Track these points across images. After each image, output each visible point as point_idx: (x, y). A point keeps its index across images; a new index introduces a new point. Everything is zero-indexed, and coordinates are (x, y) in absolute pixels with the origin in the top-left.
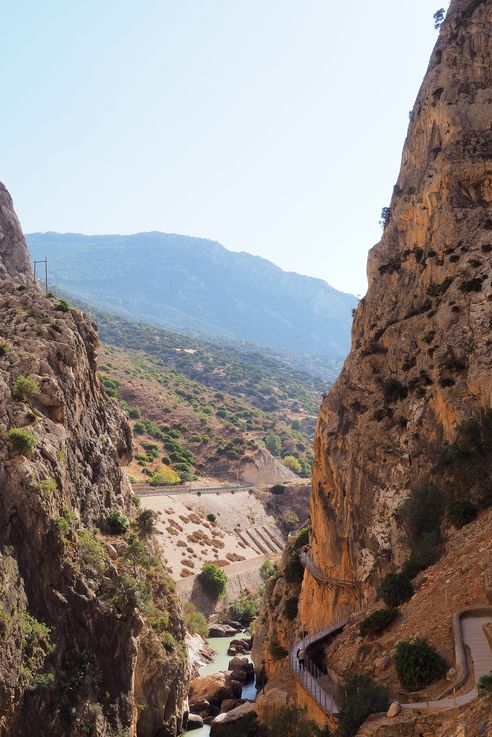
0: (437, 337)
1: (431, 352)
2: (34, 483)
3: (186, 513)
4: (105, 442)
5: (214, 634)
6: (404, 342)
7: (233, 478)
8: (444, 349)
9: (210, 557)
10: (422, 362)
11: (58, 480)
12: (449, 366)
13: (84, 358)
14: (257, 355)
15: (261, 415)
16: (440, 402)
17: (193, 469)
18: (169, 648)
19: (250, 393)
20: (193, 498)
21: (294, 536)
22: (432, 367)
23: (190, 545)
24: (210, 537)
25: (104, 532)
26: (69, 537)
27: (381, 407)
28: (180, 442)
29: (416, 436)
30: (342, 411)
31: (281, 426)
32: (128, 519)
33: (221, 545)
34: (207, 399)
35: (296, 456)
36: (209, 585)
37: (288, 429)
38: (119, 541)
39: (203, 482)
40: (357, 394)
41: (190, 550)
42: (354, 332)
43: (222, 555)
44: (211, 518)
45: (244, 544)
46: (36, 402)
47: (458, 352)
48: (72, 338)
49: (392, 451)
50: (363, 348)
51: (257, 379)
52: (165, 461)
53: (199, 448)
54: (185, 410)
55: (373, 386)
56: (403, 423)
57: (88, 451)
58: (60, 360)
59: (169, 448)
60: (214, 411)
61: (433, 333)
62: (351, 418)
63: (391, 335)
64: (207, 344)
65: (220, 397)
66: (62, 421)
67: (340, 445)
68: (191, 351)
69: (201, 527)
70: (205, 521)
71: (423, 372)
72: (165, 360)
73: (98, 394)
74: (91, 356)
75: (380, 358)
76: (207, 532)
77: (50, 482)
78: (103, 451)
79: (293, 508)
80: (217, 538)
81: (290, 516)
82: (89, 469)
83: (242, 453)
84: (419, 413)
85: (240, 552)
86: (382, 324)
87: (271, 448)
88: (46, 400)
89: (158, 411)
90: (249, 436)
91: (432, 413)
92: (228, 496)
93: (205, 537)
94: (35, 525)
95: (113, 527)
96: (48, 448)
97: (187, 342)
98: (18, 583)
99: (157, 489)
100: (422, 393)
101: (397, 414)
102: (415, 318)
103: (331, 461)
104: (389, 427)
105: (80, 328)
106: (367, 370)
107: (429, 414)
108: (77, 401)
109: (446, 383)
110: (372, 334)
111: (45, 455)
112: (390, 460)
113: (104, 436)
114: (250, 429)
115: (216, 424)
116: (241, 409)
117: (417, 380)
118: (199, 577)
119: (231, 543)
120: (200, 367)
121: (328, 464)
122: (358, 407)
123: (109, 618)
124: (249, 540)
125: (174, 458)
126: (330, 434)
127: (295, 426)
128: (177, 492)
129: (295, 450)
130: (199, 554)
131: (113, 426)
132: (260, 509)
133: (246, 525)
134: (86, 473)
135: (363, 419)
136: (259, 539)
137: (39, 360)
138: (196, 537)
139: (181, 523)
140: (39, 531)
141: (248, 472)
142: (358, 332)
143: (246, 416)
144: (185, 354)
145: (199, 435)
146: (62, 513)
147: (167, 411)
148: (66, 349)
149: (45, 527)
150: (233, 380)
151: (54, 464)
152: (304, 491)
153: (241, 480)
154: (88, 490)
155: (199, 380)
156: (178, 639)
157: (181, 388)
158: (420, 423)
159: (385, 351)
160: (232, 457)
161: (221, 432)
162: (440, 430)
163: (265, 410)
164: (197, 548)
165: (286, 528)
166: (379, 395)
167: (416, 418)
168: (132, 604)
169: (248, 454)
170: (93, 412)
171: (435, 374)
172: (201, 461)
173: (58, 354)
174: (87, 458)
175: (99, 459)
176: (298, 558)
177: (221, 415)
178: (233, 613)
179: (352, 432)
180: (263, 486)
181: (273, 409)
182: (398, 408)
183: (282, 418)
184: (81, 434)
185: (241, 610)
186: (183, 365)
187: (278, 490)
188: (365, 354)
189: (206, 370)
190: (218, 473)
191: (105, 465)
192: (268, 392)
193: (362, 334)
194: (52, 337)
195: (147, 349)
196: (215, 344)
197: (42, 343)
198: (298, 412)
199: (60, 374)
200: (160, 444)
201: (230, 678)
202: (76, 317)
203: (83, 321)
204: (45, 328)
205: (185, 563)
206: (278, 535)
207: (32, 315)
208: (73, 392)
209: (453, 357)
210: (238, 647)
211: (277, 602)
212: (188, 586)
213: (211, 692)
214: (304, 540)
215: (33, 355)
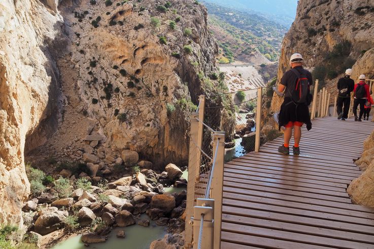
0: (330, 13)
1: (327, 19)
2: (192, 63)
3: (232, 73)
4: (210, 49)
5: (241, 112)
6: (317, 15)
7: (247, 61)
8: (332, 18)
9: (240, 88)
10: (323, 22)
11: (198, 62)
12: (334, 25)
13: (204, 21)
14: (255, 15)
15: (257, 38)
16: (328, 38)
17: (233, 58)
18: (230, 115)
19: (253, 30)
20: (234, 68)
21: (270, 81)
22: (327, 25)
23: (233, 84)
24: (240, 81)
25: (211, 79)
26: (202, 80)
27: (307, 38)
28: (229, 48)
29: (319, 49)
30: (292, 39)
31: (264, 42)
32: (217, 74)
33: (243, 84)
34: (238, 33)
35: (269, 53)
36: (240, 97)
37: (266, 43)
38: (216, 82)
39: (237, 63)
40: (298, 34)
41: (233, 86)
42: (297, 9)
43: (244, 87)
44: (240, 75)
45: (251, 84)
46: (191, 37)
47: (337, 19)
48: (200, 14)
49: (310, 54)
50: (301, 16)
51: (255, 25)
52: (223, 55)
53: (235, 50)
54: (230, 37)
55: (304, 31)
56: (314, 44)
57: (205, 52)
58: (197, 22)
59: (225, 50)
60: (240, 37)
61: (328, 11)
62: (295, 42)
63: (313, 12)
64: (237, 11)
65: (242, 32)
66: (198, 43)
67: (290, 51)
68: (231, 14)
69: (236, 78)
70: (238, 76)
71: (323, 26)
72: (222, 18)
73: (208, 33)
74: (206, 20)
75: (308, 20)
76: (239, 80)
77: (196, 62)
78: (210, 53)
79: (268, 72)
80: (242, 82)
81: (267, 75)
82: (206, 59)
83: (251, 52)
84: (320, 41)
85: (250, 87)
86: (309, 7)
87: (261, 50)
88: (194, 36)
89: (221, 37)
90: (253, 46)
91: (325, 41)
92: (245, 67)
93: (238, 81)
94: (193, 76)
95: (213, 77)
96: (195, 52)
97: (229, 11)
98: (189, 93)
99: (222, 65)
100: (322, 34)
101: (312, 41)
102: (322, 5)
103: (287, 56)
104: (309, 46)
105: (203, 10)
106: (302, 24)
107: (324, 41)
108: (202, 36)
109: (332, 30)
110: (305, 11)
111: (195, 54)
112: (308, 57)
113: (210, 47)
114: (253, 44)
115: (241, 42)
116: (250, 36)
117: (321, 29)
118: (236, 94)
119: (247, 84)
120: (234, 20)
122: (298, 38)
123: (214, 105)
124: (252, 83)
125: (226, 54)
126: (287, 48)
127: (269, 42)
128: (229, 66)
129: (269, 51)
130: (236, 87)
131: (212, 44)
132: (256, 72)
133: (252, 78)
134: (205, 60)
135: (300, 43)
136: (256, 82)
137: (191, 23)
138: (235, 81)
139: (230, 76)
140: (194, 78)
141: (252, 59)
142: (299, 10)
143: (251, 39)
144: (229, 15)
145: (235, 46)
146: (200, 72)
147: (224, 37)
148: (199, 18)
149: (195, 77)
150: (247, 25)
151: (197, 57)
152: (273, 67)
153: (250, 62)
154: (206, 65)
155: (234, 25)
156: (233, 112)
157: (228, 29)
158: (320, 44)
159: (310, 18)
160: (247, 54)
161: (243, 45)
162: (328, 47)
163: (258, 36)
164: (235, 85)
165: (266, 80)
166: (306, 34)
167: (319, 43)
168: (221, 101)
169: (253, 53)
170: (206, 39)
171: (328, 27)
172: (236, 55)
173: (196, 20)
174: (205, 55)
175: (209, 55)
176: (272, 89)
177: (242, 38)
178: (247, 106)
179: (295, 47)
180: (258, 64)
181: (261, 36)
182: (313, 39)
183: (264, 40)
184: (203, 47)
185: (250, 105)
186: (228, 19)
187: (263, 66)
188: (302, 19)
189: (237, 21)
190: (242, 60)
191: (211, 57)
192: (259, 29)
193: (301, 11)
194: (194, 14)
195: (215, 14)
196: (239, 10)
197: (191, 16)
198: (270, 37)
199: (197, 27)
200: (222, 49)
201: (247, 125)
202: (201, 6)
203: (203, 8)
204: (191, 11)
205: (231, 89)
206: (262, 81)
207: (187, 6)
208: (201, 33)
209: (335, 21)
210: (249, 116)
211: (264, 103)
212: (233, 96)
213: (242, 129)
214: (274, 83)
215: (189, 21)
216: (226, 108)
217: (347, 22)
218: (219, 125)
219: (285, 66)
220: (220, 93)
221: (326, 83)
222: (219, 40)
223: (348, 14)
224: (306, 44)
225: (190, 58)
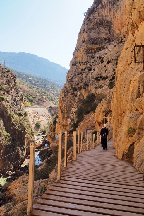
0: (83, 79)
1: (82, 82)
2: (6, 106)
3: (33, 112)
4: (18, 98)
5: (39, 135)
6: (77, 80)
7: (42, 105)
8: (84, 82)
9: (38, 120)
10: (80, 84)
11: (10, 106)
12: (85, 85)
13: (13, 81)
14: (46, 80)
15: (47, 92)
16: (83, 92)
17: (33, 103)
18: (31, 137)
19: (44, 88)
20: (34, 109)
21: (55, 116)
22: (82, 85)
23: (33, 118)
24: (37, 117)
25: (19, 116)
26: (12, 117)
27: (72, 92)
28: (31, 98)
29: (79, 98)
30: (65, 93)
31: (51, 95)
32: (23, 113)
33: (40, 118)
34: (36, 89)
35: (54, 100)
36: (38, 126)
37: (52, 95)
38: (22, 117)
39: (35, 106)
40: (68, 90)
41: (34, 119)
42: (67, 77)
43: (40, 120)
44: (37, 113)
45: (44, 118)
46: (5, 90)
47: (87, 82)
48: (11, 77)
49: (74, 101)
50: (69, 81)
51: (46, 85)
52: (28, 102)
53: (34, 99)
54: (31, 91)
55: (71, 88)
56: (76, 95)
57: (15, 100)
58: (9, 82)
59: (28, 99)
60: (37, 91)
61: (82, 78)
62: (66, 94)
63: (75, 78)
64: (35, 77)
65: (38, 89)
66: (10, 94)
67: (64, 99)
68: (32, 79)
69: (35, 115)
70: (36, 113)
71: (80, 86)
72: (27, 81)
73: (16, 89)
74: (15, 81)
75: (72, 83)
76: (37, 116)
77: (9, 106)
78: (18, 100)
79: (53, 111)
80: (39, 117)
81: (53, 112)
82: (15, 104)
83: (43, 100)
84: (79, 94)
85: (43, 119)
86: (72, 76)
87: (49, 99)
88: (7, 90)
89: (26, 91)
90: (45, 97)
91: (82, 94)
92: (40, 109)
93: (36, 117)
94: (6, 115)
95: (20, 115)
96: (8, 100)
97: (31, 77)
98: (3, 126)
99: (26, 107)
100: (80, 90)
101: (75, 94)
102: (79, 75)
103: (63, 102)
104: (74, 96)
105: (12, 75)
106: (70, 85)
107: (81, 94)
108: (12, 90)
109: (85, 88)
110: (71, 78)
111: (7, 101)
112: (74, 102)
113: (18, 97)
114: (45, 95)
115: (38, 94)
116: (43, 91)
117: (79, 87)
118: (36, 124)
119: (41, 118)
120: (34, 82)
121: (62, 103)
122: (68, 92)
123: (21, 132)
124: (45, 117)
125: (29, 101)
126: (63, 97)
127: (54, 95)
128: (31, 108)
129: (54, 99)
130: (35, 120)
131: (19, 95)
132: (47, 111)
133: (44, 114)
134: (14, 104)
135: (69, 95)
136: (47, 117)
137: (5, 82)
138: (35, 117)
139: (32, 114)
140: (7, 116)
141: (44, 104)
143: (44, 92)
144: (31, 79)
145: (35, 96)
146: (11, 112)
147: (28, 91)
148: (10, 80)
149: (8, 115)
150: (41, 85)
151: (9, 103)
152: (56, 108)
153: (43, 106)
154: (15, 108)
155: (34, 85)
156: (33, 136)
157: (30, 87)
158: (80, 96)
159: (73, 82)
160: (41, 101)
161: (39, 96)
162: (83, 97)
163: (47, 91)
164: (35, 119)
165: (52, 115)
166: (72, 90)
167: (79, 95)
168: (25, 129)
169: (44, 100)
170: (15, 92)
171: (83, 87)
172: (35, 102)
173: (8, 81)
174: (15, 102)
175: (17, 102)
176: (55, 120)
177: (39, 92)
178: (42, 131)
179: (67, 97)
180: (48, 107)
181: (49, 91)
182: (76, 92)
183: (51, 93)
184: (13, 97)
185: (44, 130)
186: (30, 82)
187: (50, 107)
188: (69, 82)
189: (35, 83)
190: (38, 104)
191: (18, 103)
192: (48, 87)
193: (68, 78)
194: (7, 77)
195: (23, 78)
196: (37, 77)
197: (5, 79)
198: (54, 92)
199: (9, 85)
200: (26, 98)
201: (42, 143)
202: (11, 73)
203: (13, 74)
204: (5, 75)
205: (33, 122)
206: (51, 116)
207: (3, 72)
208: (12, 88)
209: (86, 83)
210: (44, 137)
211: (51, 129)
212: (33, 126)
213: (39, 145)
214: (56, 117)
215: (3, 81)
216: (29, 133)
217: (92, 84)
218: (24, 144)
219: (62, 108)
220: (24, 125)
221: (84, 117)
222: (25, 93)
223: (92, 80)
224: (72, 96)
225: (4, 103)
